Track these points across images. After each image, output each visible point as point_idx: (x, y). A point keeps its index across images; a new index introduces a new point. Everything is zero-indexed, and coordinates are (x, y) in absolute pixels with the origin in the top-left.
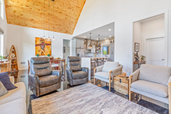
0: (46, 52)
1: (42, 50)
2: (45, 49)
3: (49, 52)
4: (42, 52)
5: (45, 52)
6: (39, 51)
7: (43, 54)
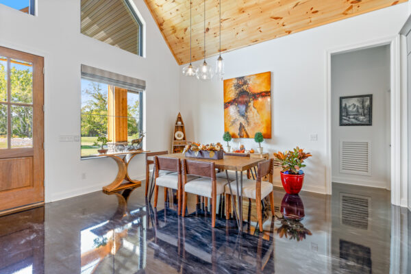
0: (252, 125)
1: (242, 120)
2: (250, 114)
3: (264, 125)
4: (241, 124)
5: (248, 123)
6: (234, 122)
7: (244, 133)
